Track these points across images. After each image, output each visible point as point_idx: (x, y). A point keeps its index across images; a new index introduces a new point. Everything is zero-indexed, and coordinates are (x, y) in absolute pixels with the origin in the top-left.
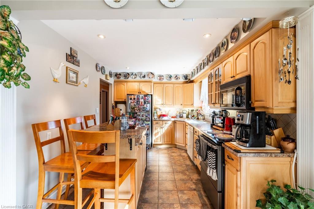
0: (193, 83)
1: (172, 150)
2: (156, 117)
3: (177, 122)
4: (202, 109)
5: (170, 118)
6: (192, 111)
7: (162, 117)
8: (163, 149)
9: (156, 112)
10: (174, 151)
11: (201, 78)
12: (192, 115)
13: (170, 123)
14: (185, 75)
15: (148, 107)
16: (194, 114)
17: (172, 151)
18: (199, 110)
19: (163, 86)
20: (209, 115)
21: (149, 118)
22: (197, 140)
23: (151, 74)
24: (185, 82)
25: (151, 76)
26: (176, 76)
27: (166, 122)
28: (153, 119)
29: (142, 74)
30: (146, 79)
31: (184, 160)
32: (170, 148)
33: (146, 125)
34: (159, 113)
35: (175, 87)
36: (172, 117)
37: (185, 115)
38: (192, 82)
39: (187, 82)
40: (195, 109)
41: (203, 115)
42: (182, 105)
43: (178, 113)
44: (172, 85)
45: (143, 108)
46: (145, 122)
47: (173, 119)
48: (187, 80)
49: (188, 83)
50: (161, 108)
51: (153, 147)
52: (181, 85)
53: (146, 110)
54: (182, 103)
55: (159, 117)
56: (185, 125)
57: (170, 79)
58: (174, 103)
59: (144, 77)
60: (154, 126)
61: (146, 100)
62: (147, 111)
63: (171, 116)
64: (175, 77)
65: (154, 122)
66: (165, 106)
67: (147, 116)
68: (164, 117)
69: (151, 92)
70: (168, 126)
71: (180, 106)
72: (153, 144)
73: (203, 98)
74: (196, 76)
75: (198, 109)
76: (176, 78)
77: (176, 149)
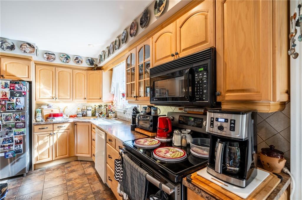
0: (101, 71)
1: (70, 167)
2: (39, 119)
3: (78, 123)
4: (114, 104)
5: (67, 118)
6: (100, 106)
7: (52, 118)
8: (54, 170)
9: (41, 111)
10: (73, 168)
11: (113, 64)
12: (100, 112)
13: (67, 125)
14: (90, 58)
15: (22, 102)
16: (102, 111)
17: (70, 169)
18: (110, 106)
19: (54, 71)
20: (123, 112)
21: (25, 123)
22: (116, 160)
23: (28, 46)
24: (90, 69)
25: (28, 49)
26: (77, 58)
27: (59, 125)
28: (34, 122)
29: (6, 42)
30: (17, 52)
31: (91, 184)
32: (66, 163)
33: (15, 134)
34: (46, 112)
35: (74, 74)
36: (71, 117)
37: (90, 113)
38: (100, 69)
39: (92, 69)
40: (103, 105)
41: (114, 112)
42: (85, 99)
43: (80, 111)
44: (70, 71)
45: (9, 104)
46: (14, 130)
47: (72, 120)
48: (93, 66)
49: (95, 70)
50: (51, 104)
51: (34, 170)
52: (84, 71)
53: (17, 108)
54: (86, 97)
55: (47, 118)
56: (91, 127)
57: (67, 61)
58: (73, 97)
59: (12, 48)
60: (35, 135)
61: (16, 89)
62: (18, 110)
63: (69, 116)
64: (75, 59)
65: (35, 128)
66: (57, 100)
67: (17, 119)
68: (55, 118)
69: (28, 77)
70: (63, 131)
71: (83, 100)
72: (35, 165)
73: (114, 91)
74: (107, 60)
75: (108, 104)
76: (77, 61)
77: (76, 163)
